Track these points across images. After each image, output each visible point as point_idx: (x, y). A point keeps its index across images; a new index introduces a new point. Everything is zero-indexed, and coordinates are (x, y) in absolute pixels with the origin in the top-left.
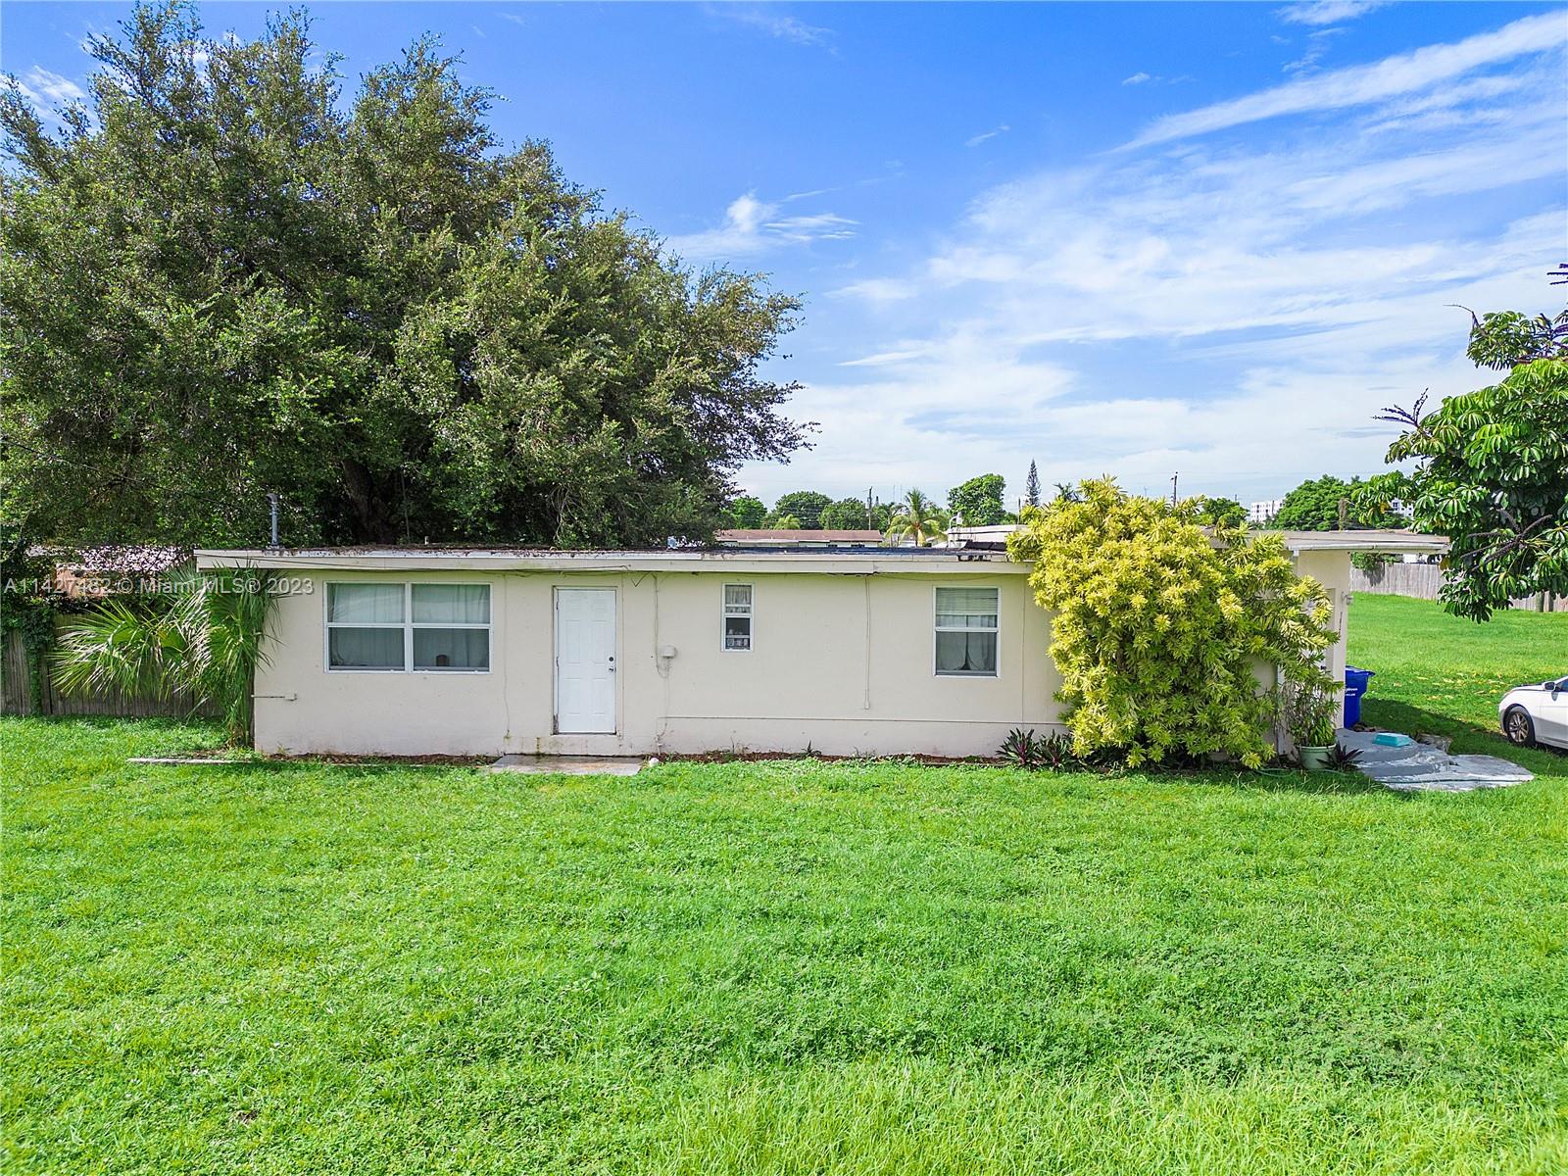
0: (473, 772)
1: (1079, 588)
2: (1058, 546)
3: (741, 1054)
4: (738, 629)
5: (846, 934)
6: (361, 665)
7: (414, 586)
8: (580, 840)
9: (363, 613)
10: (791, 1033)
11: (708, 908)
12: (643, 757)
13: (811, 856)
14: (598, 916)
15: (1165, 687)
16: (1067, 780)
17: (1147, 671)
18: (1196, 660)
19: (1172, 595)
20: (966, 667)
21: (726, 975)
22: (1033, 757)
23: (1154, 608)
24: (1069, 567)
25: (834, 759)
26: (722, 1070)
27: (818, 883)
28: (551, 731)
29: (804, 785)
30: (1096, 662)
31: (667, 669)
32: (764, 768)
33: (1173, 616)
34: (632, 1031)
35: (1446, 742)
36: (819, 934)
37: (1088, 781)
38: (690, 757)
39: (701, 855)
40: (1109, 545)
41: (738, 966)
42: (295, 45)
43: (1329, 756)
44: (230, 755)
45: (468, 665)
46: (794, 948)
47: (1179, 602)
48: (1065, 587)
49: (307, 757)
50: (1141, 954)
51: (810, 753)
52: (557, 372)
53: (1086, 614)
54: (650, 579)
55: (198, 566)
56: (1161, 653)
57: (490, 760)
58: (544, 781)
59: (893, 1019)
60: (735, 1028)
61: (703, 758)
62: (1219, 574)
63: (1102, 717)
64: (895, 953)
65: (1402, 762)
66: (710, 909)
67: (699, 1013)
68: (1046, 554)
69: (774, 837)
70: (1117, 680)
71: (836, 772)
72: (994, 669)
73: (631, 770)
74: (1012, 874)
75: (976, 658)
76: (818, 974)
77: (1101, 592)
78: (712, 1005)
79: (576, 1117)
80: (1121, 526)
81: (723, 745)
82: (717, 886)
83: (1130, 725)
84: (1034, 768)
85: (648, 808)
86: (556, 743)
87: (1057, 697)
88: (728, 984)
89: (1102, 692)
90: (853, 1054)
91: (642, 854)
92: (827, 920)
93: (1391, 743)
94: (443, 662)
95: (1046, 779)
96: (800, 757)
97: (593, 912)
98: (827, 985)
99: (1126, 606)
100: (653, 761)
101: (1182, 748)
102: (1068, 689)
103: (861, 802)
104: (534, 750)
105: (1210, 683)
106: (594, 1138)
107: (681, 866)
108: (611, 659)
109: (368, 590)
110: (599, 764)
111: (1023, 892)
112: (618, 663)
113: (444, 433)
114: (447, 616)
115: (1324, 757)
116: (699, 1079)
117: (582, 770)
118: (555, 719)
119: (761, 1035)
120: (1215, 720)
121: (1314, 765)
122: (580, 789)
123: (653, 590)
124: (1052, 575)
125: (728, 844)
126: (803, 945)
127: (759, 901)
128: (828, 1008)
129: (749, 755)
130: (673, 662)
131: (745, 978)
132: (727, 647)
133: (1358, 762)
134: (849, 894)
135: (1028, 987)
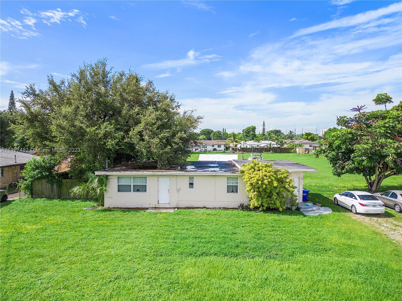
0: (145, 211)
1: (250, 180)
2: (247, 172)
3: (193, 256)
4: (191, 184)
5: (207, 240)
6: (123, 191)
7: (133, 177)
8: (167, 225)
9: (124, 182)
10: (199, 253)
11: (187, 236)
12: (174, 208)
13: (203, 228)
14: (172, 238)
15: (266, 197)
16: (249, 213)
17: (263, 194)
18: (271, 192)
19: (266, 182)
20: (233, 191)
21: (190, 246)
22: (244, 208)
23: (263, 184)
24: (249, 176)
25: (209, 208)
26: (190, 257)
27: (204, 232)
28: (158, 203)
29: (203, 214)
30: (255, 191)
31: (178, 192)
32: (196, 211)
33: (266, 185)
34: (179, 253)
35: (320, 205)
36: (203, 240)
37: (253, 213)
38: (183, 208)
39: (186, 228)
40: (256, 172)
41: (192, 245)
42: (104, 65)
43: (296, 208)
44: (100, 208)
45: (142, 191)
46: (200, 242)
47: (267, 183)
48: (248, 179)
49: (114, 208)
50: (249, 243)
51: (204, 207)
52: (158, 137)
53: (251, 184)
54: (175, 177)
55: (95, 174)
56: (265, 190)
57: (147, 209)
58: (158, 213)
59: (212, 251)
60: (192, 252)
61: (185, 208)
62: (274, 178)
63: (255, 202)
64: (214, 243)
65: (309, 209)
66: (188, 236)
67: (187, 251)
68: (245, 173)
69: (197, 225)
70: (258, 195)
71: (209, 211)
72: (237, 192)
73: (172, 211)
74: (234, 231)
75: (234, 190)
76: (203, 246)
77: (254, 181)
78: (189, 250)
79: (173, 262)
80: (258, 169)
81: (189, 206)
82: (189, 233)
83: (260, 203)
84: (244, 210)
85: (177, 219)
86: (158, 205)
87: (248, 197)
88: (191, 247)
89: (255, 197)
90: (207, 255)
91: (177, 227)
92: (205, 238)
93: (308, 205)
94: (138, 191)
95: (246, 213)
96: (202, 208)
97: (171, 237)
98: (204, 247)
99: (258, 183)
100: (176, 209)
101: (270, 207)
102: (250, 196)
103: (212, 217)
104: (154, 207)
105: (273, 196)
106: (176, 264)
107: (183, 230)
108: (168, 190)
109: (124, 178)
110: (167, 209)
111: (235, 234)
112: (169, 191)
113: (137, 147)
114: (139, 183)
115: (295, 208)
116: (187, 258)
117: (164, 211)
118: (158, 201)
119: (195, 253)
120: (274, 202)
121: (294, 210)
122: (164, 215)
123: (176, 177)
124: (246, 176)
125: (190, 226)
126: (201, 242)
127: (195, 235)
128: (204, 250)
129: (193, 208)
130: (180, 191)
131: (193, 246)
132: (189, 188)
133: (301, 209)
134: (208, 234)
135: (231, 247)
